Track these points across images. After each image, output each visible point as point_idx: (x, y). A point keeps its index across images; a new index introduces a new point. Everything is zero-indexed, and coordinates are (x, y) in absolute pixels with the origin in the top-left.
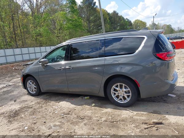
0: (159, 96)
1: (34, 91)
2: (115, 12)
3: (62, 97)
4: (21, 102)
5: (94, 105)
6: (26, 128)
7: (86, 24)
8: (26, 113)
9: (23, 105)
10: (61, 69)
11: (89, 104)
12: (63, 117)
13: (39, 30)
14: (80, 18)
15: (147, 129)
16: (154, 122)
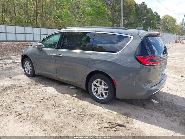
0: (141, 100)
1: (29, 72)
2: (143, 3)
3: (53, 83)
4: (15, 80)
5: (75, 95)
6: (5, 104)
7: (110, 12)
8: (13, 91)
9: (16, 83)
10: (52, 56)
11: (71, 94)
12: (41, 101)
13: (60, 13)
14: (104, 6)
15: (106, 129)
16: (117, 124)
